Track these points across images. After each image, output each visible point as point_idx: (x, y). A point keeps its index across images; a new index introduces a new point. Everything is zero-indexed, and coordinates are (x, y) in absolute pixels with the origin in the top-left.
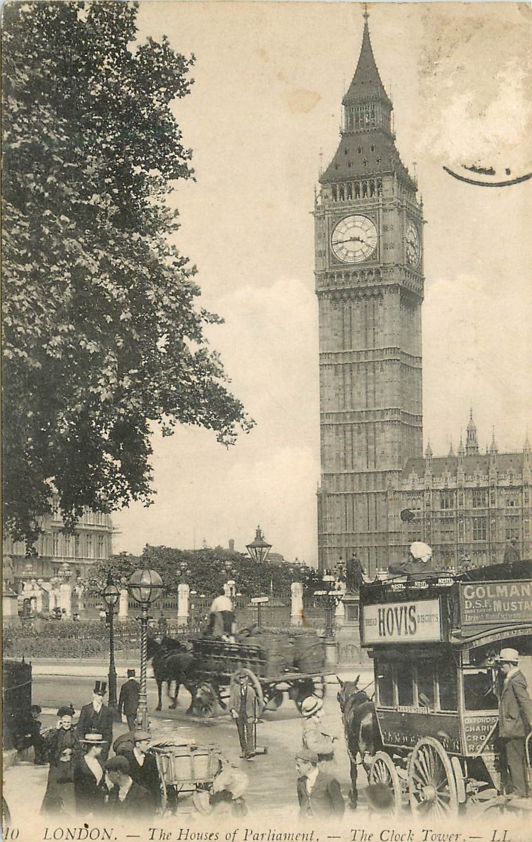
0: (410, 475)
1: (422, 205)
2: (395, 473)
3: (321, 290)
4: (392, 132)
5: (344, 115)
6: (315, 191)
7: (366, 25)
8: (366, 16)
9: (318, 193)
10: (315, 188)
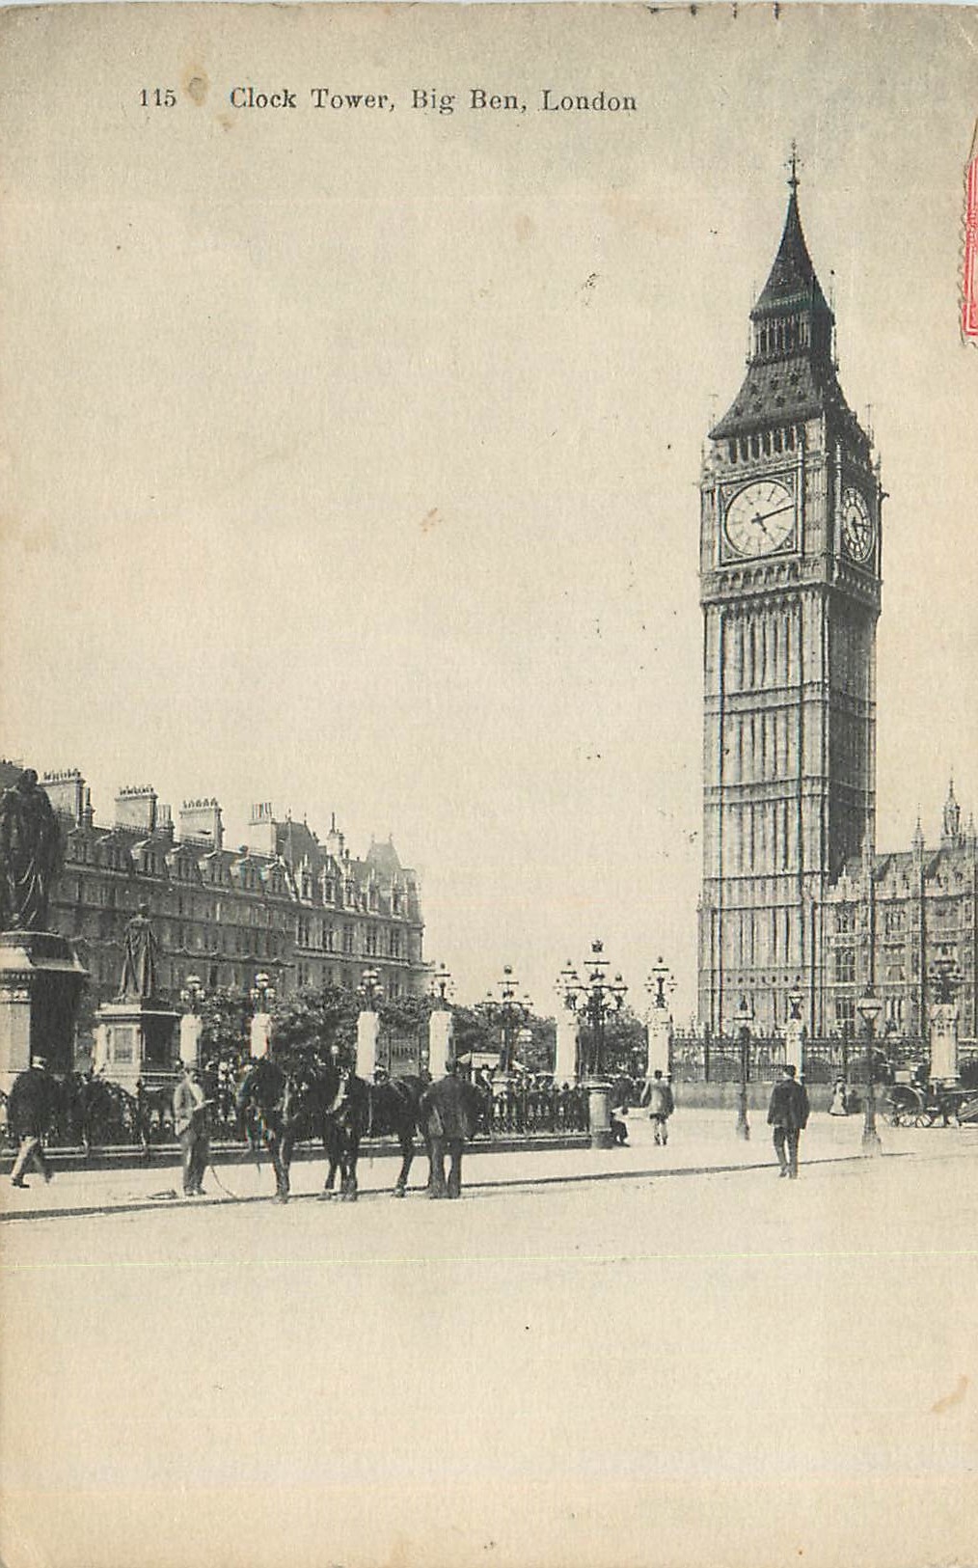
0: (839, 879)
1: (878, 468)
2: (815, 877)
3: (707, 599)
4: (832, 359)
5: (752, 335)
6: (703, 451)
7: (793, 199)
8: (794, 183)
9: (707, 454)
10: (703, 446)
